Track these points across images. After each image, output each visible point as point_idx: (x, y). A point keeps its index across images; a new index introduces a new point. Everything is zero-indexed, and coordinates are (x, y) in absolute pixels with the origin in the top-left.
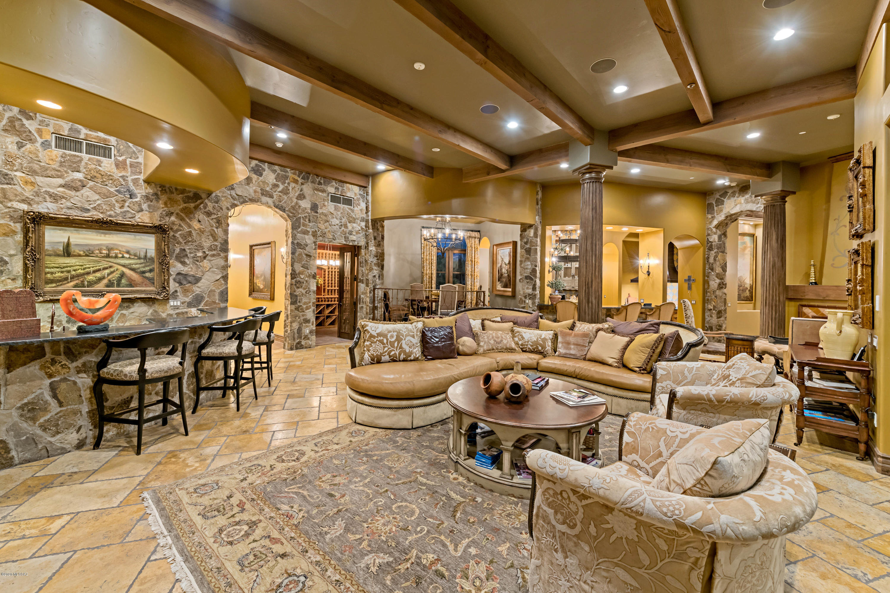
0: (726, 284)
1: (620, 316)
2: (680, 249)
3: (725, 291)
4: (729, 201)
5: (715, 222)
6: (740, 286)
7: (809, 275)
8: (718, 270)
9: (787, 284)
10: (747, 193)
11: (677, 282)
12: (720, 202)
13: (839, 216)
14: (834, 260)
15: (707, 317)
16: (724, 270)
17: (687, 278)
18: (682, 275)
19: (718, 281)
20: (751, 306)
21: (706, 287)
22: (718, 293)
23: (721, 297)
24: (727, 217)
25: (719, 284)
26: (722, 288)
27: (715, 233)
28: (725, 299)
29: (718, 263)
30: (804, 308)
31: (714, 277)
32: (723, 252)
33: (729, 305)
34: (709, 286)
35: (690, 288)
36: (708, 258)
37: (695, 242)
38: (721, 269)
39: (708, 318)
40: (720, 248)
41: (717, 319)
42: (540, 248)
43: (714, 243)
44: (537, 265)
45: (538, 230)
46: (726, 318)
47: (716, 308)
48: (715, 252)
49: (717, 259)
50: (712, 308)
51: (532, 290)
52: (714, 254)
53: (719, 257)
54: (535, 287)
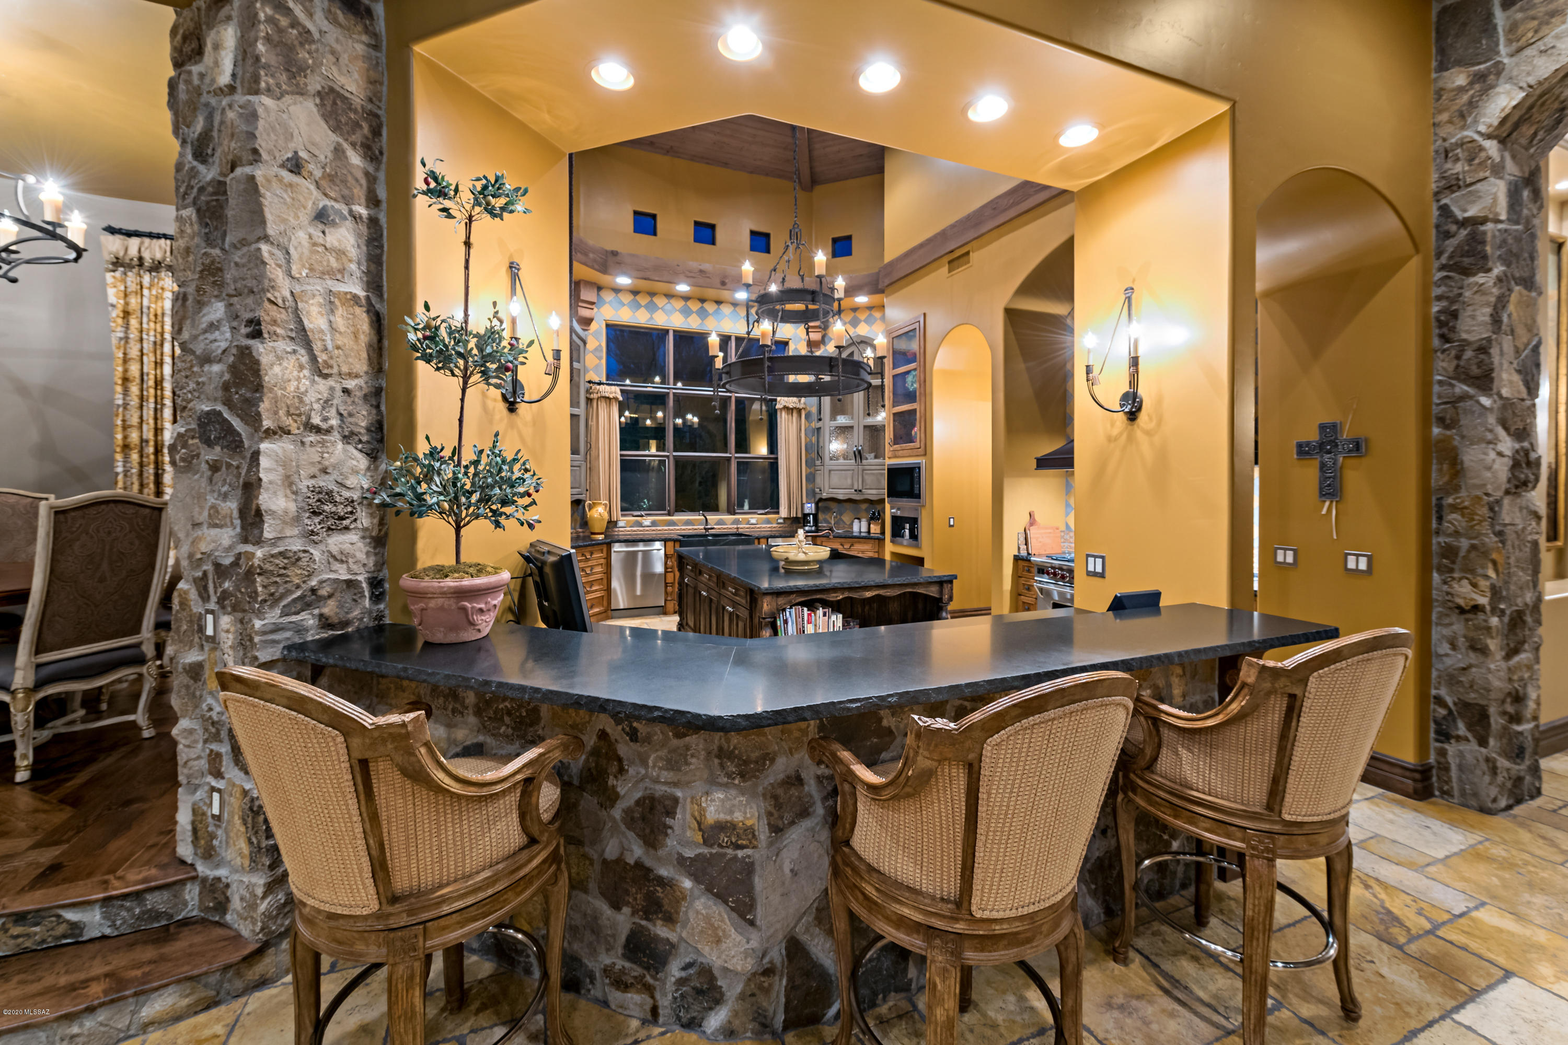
0: (1536, 462)
2: (1270, 292)
3: (1535, 499)
5: (1504, 101)
8: (1509, 382)
16: (1534, 388)
17: (1313, 436)
18: (1282, 429)
22: (1510, 513)
23: (1521, 535)
25: (1514, 465)
26: (1522, 481)
28: (1536, 545)
29: (1507, 343)
31: (1491, 421)
32: (1527, 283)
34: (1455, 473)
35: (1332, 489)
36: (1451, 316)
38: (1516, 378)
40: (1517, 256)
41: (1503, 665)
42: (362, 210)
43: (1489, 226)
44: (274, 322)
45: (270, 20)
46: (1537, 649)
47: (1501, 599)
48: (1499, 280)
49: (1505, 319)
50: (1483, 601)
51: (238, 530)
52: (1495, 291)
53: (1511, 307)
54: (254, 507)
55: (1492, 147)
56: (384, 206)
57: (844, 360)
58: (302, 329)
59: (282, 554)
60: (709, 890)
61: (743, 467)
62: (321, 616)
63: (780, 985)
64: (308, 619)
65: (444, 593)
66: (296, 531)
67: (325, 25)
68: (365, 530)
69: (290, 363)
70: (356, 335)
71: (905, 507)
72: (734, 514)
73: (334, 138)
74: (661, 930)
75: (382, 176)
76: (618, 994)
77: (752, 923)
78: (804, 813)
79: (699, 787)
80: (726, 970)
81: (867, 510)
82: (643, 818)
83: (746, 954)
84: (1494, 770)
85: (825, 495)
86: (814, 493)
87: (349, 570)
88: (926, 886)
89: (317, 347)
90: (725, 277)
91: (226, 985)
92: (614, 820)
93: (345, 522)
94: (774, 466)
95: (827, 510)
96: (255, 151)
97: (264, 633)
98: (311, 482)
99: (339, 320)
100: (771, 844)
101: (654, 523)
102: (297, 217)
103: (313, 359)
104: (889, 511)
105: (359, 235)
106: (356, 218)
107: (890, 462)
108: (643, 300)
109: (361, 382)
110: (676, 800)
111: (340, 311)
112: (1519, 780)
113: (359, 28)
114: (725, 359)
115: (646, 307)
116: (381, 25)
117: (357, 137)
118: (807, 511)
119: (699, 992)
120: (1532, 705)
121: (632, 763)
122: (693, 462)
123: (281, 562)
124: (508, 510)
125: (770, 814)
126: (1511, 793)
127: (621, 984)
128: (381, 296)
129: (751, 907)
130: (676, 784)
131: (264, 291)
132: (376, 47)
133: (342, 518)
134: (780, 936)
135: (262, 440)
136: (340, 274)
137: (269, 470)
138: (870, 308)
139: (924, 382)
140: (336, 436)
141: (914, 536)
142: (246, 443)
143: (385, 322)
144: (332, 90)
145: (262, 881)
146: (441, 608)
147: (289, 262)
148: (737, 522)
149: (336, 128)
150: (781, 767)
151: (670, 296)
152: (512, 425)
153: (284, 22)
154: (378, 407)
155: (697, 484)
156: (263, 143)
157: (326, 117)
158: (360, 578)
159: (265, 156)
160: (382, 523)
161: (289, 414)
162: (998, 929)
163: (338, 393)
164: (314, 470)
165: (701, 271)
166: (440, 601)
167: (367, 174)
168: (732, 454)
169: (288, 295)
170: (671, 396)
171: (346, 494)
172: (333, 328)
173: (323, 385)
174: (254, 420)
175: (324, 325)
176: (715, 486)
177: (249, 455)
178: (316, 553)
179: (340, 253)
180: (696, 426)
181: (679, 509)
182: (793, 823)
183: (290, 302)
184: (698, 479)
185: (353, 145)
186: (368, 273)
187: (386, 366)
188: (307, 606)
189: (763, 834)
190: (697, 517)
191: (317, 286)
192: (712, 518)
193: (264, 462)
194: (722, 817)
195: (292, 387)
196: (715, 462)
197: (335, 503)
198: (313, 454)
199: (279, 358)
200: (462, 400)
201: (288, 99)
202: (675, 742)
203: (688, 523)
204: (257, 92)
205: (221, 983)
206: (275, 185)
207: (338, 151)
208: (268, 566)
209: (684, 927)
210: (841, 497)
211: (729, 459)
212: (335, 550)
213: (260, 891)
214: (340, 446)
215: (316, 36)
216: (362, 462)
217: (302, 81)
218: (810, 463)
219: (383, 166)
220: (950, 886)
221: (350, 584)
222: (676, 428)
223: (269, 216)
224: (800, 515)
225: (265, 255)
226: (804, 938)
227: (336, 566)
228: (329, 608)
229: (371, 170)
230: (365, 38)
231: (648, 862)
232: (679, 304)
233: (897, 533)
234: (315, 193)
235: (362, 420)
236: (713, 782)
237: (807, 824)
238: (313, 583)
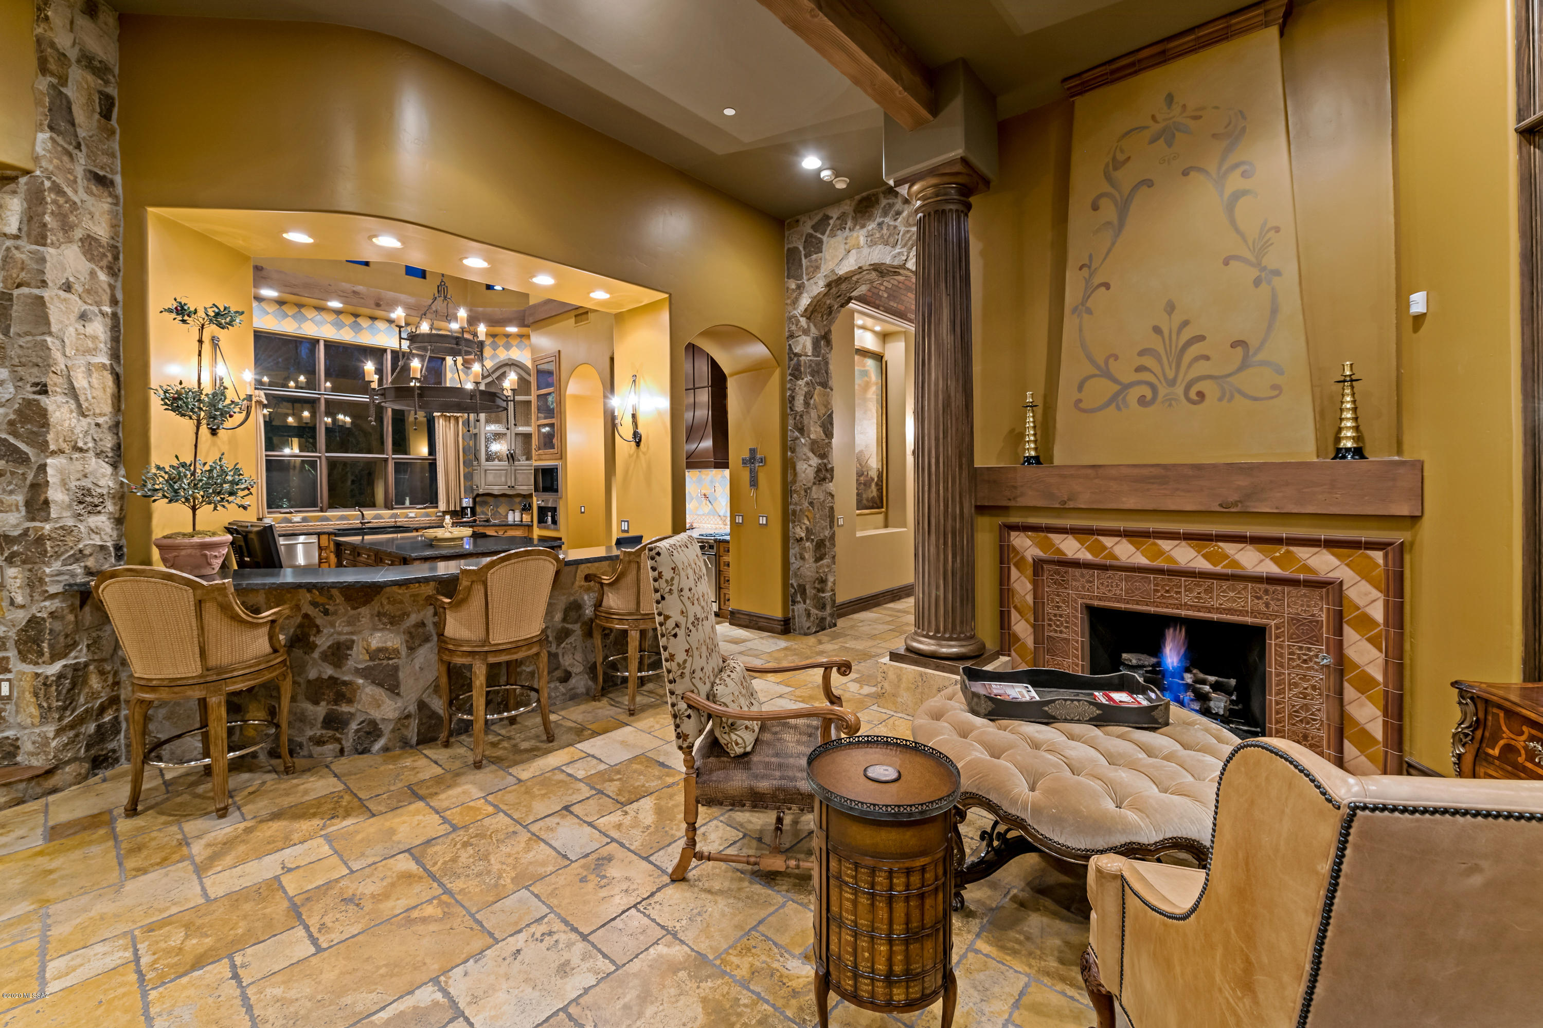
0: (832, 469)
1: (463, 613)
2: (732, 375)
3: (831, 487)
4: (833, 241)
5: (805, 301)
6: (860, 474)
7: (1022, 435)
8: (816, 432)
9: (978, 464)
10: (870, 217)
11: (725, 465)
12: (814, 245)
13: (1091, 256)
14: (1080, 388)
15: (792, 560)
16: (829, 434)
17: (747, 455)
18: (737, 450)
19: (815, 461)
20: (881, 518)
21: (790, 478)
22: (817, 493)
23: (822, 504)
24: (829, 285)
25: (819, 470)
26: (824, 479)
27: (806, 332)
28: (832, 508)
29: (813, 413)
30: (1013, 534)
31: (806, 450)
32: (825, 385)
33: (841, 522)
34: (795, 474)
35: (754, 483)
36: (792, 398)
37: (759, 350)
38: (820, 430)
39: (795, 563)
40: (818, 372)
41: (814, 565)
42: (107, 309)
43: (803, 358)
44: (55, 385)
45: (54, 202)
46: (834, 557)
47: (812, 534)
48: (807, 383)
49: (812, 402)
50: (803, 535)
51: (23, 513)
52: (805, 389)
53: (815, 396)
54: (42, 498)
55: (803, 321)
56: (121, 304)
57: (482, 392)
58: (72, 388)
59: (62, 528)
60: (373, 682)
61: (400, 467)
62: (86, 567)
63: (414, 724)
64: (78, 569)
65: (193, 546)
66: (69, 514)
67: (85, 197)
68: (111, 513)
69: (65, 409)
70: (104, 389)
71: (549, 500)
72: (392, 509)
73: (90, 266)
74: (345, 708)
75: (119, 285)
76: (319, 749)
77: (398, 694)
78: (427, 640)
79: (366, 633)
80: (384, 719)
81: (520, 503)
82: (333, 654)
83: (395, 710)
84: (809, 615)
85: (481, 491)
86: (472, 490)
87: (101, 539)
88: (474, 638)
89: (82, 398)
90: (380, 299)
91: (30, 791)
92: (314, 659)
93: (99, 508)
94: (433, 466)
95: (485, 503)
96: (44, 282)
97: (52, 576)
98: (78, 483)
99: (95, 381)
100: (408, 656)
101: (304, 520)
102: (69, 318)
103: (79, 406)
104: (536, 502)
105: (106, 325)
106: (103, 314)
107: (536, 463)
108: (291, 311)
109: (106, 418)
110: (353, 641)
111: (95, 375)
112: (823, 619)
113: (106, 194)
114: (380, 381)
115: (294, 317)
116: (119, 190)
117: (104, 263)
118: (464, 505)
119: (368, 733)
120: (830, 584)
121: (325, 627)
122: (345, 463)
123: (61, 532)
124: (231, 499)
125: (407, 641)
126: (818, 625)
127: (320, 742)
128: (119, 362)
129: (397, 686)
130: (352, 633)
131: (49, 366)
132: (116, 204)
133: (96, 506)
134: (414, 699)
135: (47, 457)
136: (93, 351)
137: (53, 476)
138: (521, 336)
139: (560, 402)
140: (91, 454)
141: (554, 522)
142: (33, 460)
143: (122, 379)
144: (89, 236)
145: (53, 729)
146: (190, 555)
147: (64, 347)
148: (396, 516)
149: (91, 259)
150: (414, 618)
151: (320, 309)
152: (214, 444)
153: (61, 200)
154: (117, 434)
155: (349, 482)
156: (49, 277)
157: (84, 254)
158: (109, 544)
159: (50, 284)
160: (121, 509)
161: (65, 441)
162: (501, 647)
163: (93, 426)
164: (79, 475)
165: (354, 292)
166: (189, 551)
167: (110, 285)
168: (389, 454)
169: (63, 367)
170: (323, 401)
171: (99, 490)
172: (91, 386)
173: (84, 422)
174: (43, 446)
175: (86, 385)
176: (371, 484)
177: (35, 467)
178: (82, 527)
179: (94, 338)
180: (348, 426)
181: (332, 506)
182: (420, 645)
183: (65, 372)
184: (350, 478)
185: (101, 268)
186: (112, 349)
187: (123, 407)
188: (77, 560)
189: (404, 651)
190: (355, 513)
191: (81, 361)
192: (369, 513)
193: (50, 471)
194: (380, 645)
195: (66, 424)
196: (371, 463)
197: (92, 496)
198: (78, 465)
199: (59, 407)
200: (197, 434)
201: (63, 247)
202: (352, 612)
203: (342, 518)
204: (44, 245)
205: (26, 789)
206: (56, 300)
207: (93, 274)
208: (53, 535)
209: (359, 702)
210: (496, 493)
211: (386, 460)
212: (93, 526)
213: (51, 735)
214: (94, 460)
215: (79, 204)
216: (108, 470)
217: (71, 234)
218: (467, 464)
219: (120, 279)
220: (481, 634)
221: (102, 548)
222: (328, 430)
223: (52, 319)
224: (458, 509)
225: (50, 344)
226: (427, 700)
227: (93, 536)
228: (90, 562)
229: (112, 282)
230: (110, 200)
231: (336, 675)
232: (332, 317)
233: (542, 520)
234: (80, 302)
235: (108, 442)
236: (375, 629)
237: (428, 645)
238: (81, 546)
